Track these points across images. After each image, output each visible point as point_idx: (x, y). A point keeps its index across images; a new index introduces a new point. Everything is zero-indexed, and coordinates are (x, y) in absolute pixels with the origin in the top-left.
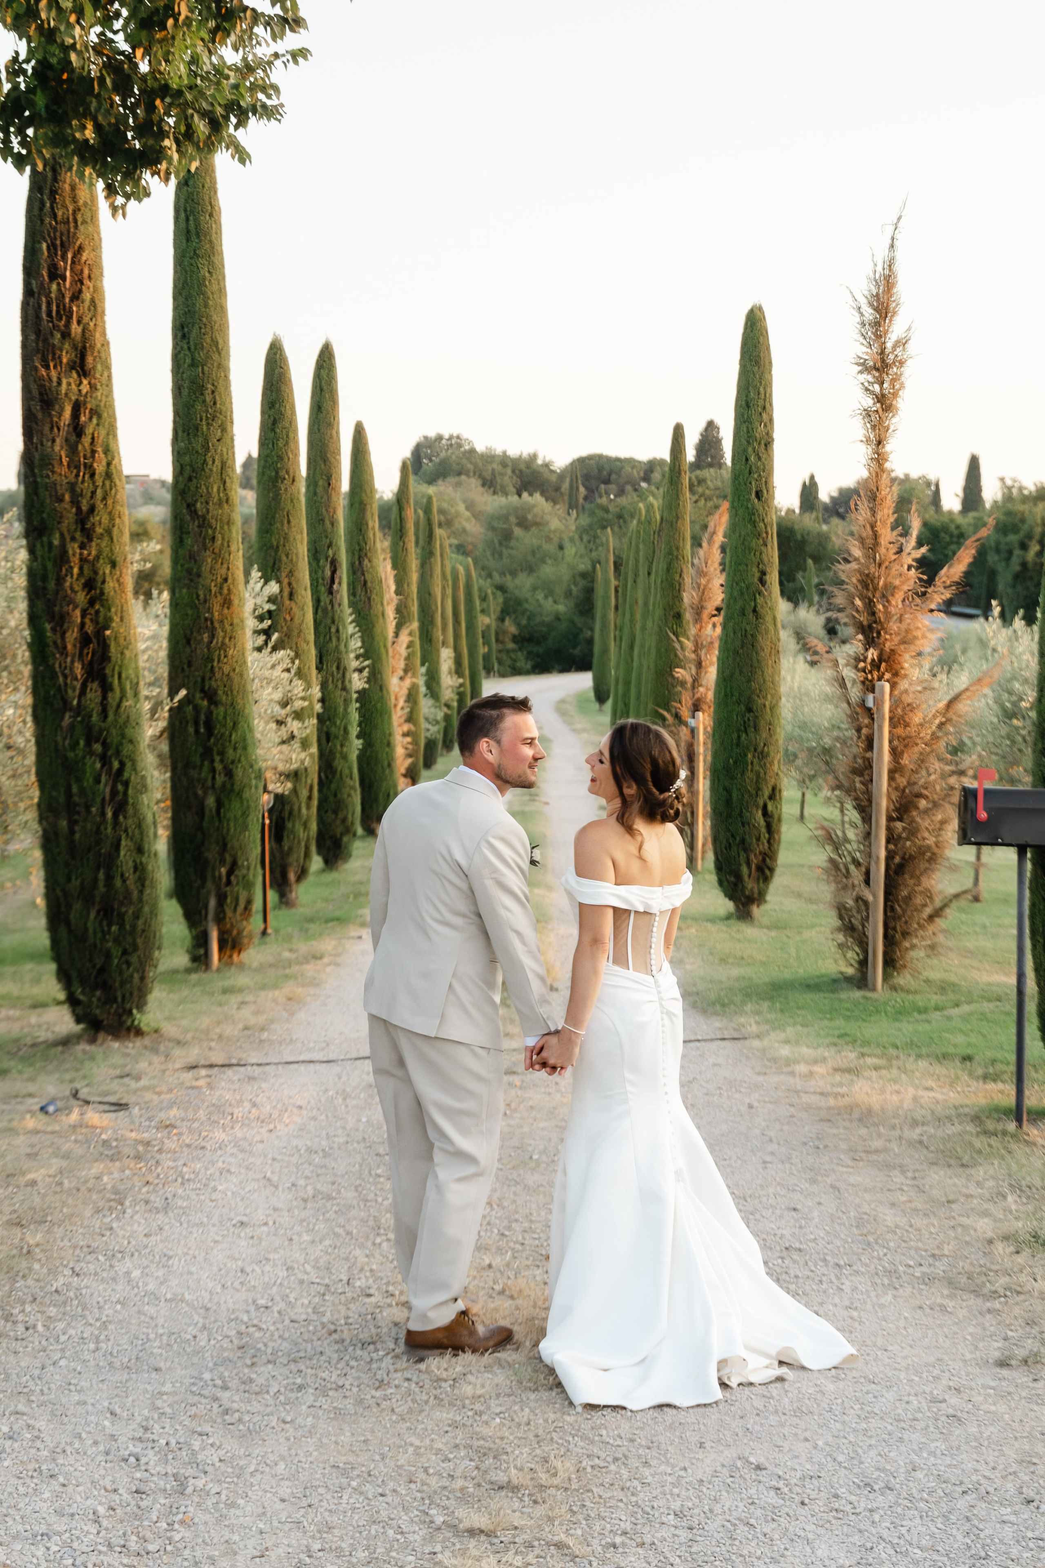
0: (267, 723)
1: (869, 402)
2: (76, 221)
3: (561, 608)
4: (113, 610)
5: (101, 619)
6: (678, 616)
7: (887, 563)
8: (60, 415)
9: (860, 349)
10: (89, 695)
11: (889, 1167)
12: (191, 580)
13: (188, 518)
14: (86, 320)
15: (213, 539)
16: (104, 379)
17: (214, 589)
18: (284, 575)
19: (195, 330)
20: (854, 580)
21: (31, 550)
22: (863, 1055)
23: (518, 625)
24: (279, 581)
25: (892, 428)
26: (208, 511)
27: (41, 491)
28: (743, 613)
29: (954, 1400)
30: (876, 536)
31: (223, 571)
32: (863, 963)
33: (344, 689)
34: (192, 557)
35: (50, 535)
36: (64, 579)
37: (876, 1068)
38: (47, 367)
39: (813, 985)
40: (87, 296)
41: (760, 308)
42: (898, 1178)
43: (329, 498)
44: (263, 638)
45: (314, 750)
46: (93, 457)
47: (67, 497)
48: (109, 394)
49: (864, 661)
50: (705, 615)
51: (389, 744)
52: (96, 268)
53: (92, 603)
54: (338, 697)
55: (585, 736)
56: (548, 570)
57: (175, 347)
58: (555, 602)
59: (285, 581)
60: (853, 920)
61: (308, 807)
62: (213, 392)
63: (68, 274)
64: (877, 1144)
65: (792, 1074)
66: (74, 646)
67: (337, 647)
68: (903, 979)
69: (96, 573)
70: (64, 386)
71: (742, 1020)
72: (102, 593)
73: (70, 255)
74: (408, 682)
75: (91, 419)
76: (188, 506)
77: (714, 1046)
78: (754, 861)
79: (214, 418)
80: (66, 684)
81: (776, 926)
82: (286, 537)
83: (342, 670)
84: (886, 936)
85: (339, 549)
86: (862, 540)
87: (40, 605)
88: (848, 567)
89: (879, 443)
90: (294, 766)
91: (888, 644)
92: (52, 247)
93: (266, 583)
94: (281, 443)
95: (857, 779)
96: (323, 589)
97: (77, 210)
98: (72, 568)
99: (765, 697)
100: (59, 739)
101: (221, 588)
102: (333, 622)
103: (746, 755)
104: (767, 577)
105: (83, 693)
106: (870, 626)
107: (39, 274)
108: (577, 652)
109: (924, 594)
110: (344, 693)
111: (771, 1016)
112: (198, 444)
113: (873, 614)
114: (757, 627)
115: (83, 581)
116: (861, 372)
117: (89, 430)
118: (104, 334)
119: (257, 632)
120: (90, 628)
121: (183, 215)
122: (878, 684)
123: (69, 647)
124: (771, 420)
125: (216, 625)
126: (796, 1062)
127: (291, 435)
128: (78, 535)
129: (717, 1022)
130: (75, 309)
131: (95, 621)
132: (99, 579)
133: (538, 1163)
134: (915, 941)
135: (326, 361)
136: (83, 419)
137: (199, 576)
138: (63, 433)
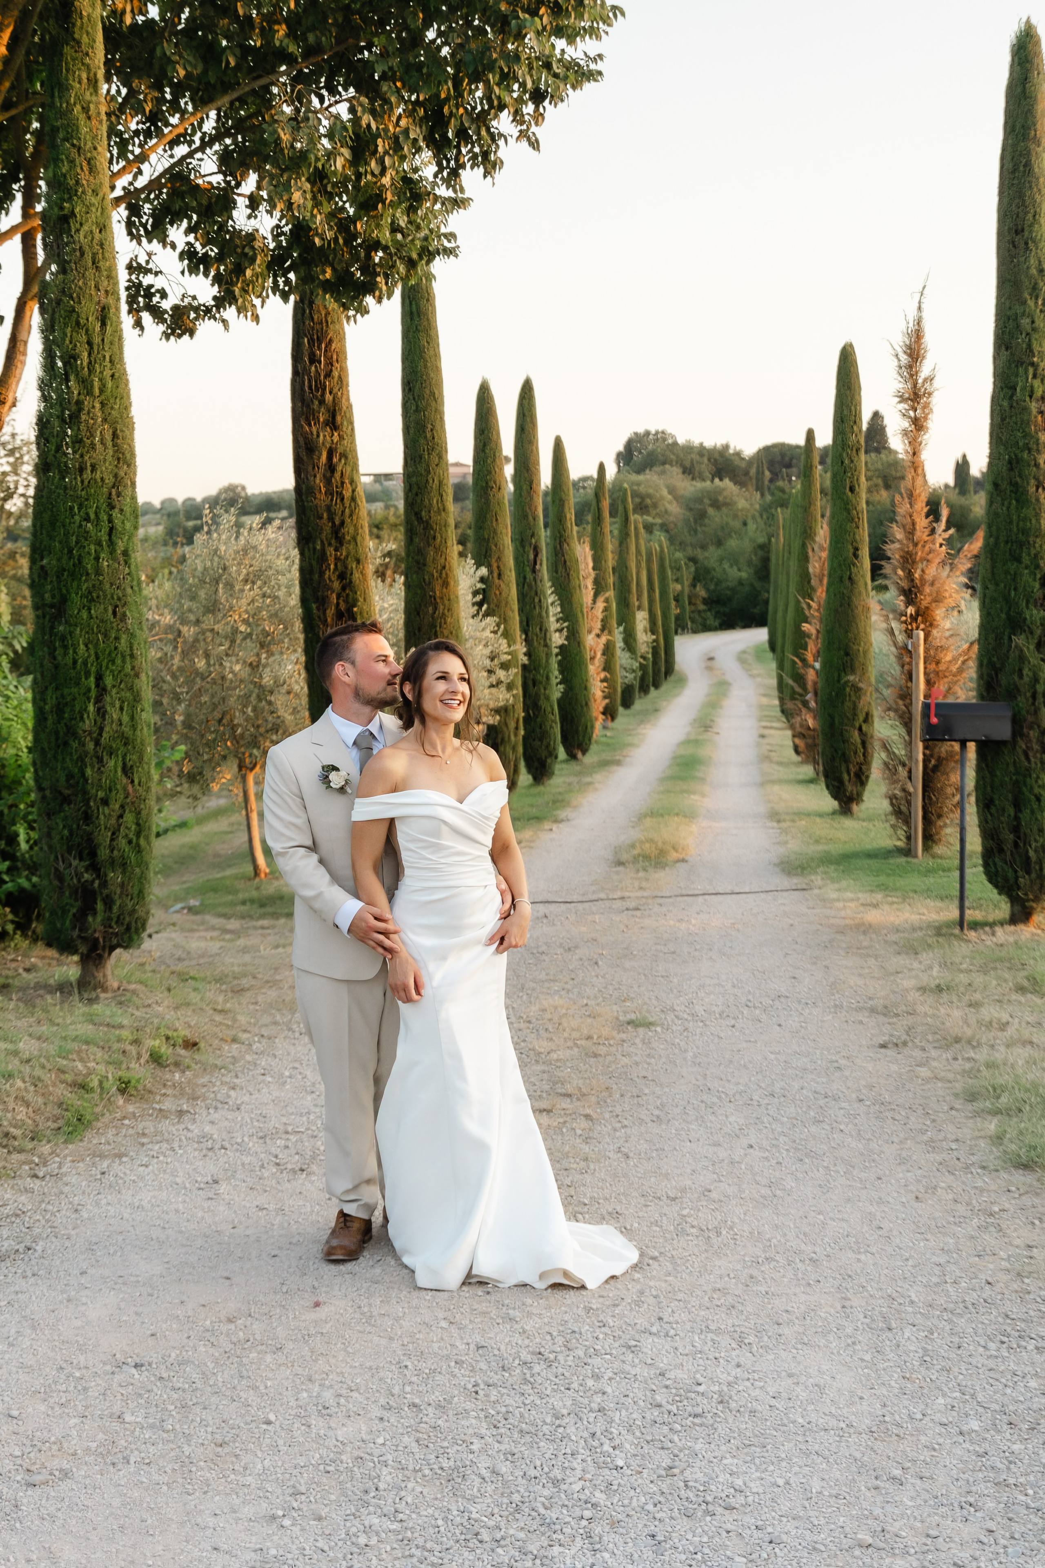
0: (479, 672)
1: (906, 424)
2: (327, 322)
3: (744, 575)
4: (359, 592)
5: (350, 600)
7: (923, 543)
8: (319, 458)
9: (899, 385)
11: (868, 956)
12: (419, 568)
13: (416, 523)
14: (336, 390)
15: (434, 538)
16: (349, 432)
17: (435, 574)
18: (493, 561)
19: (418, 385)
20: (897, 557)
21: (302, 554)
22: (887, 896)
23: (708, 590)
24: (489, 567)
25: (924, 442)
26: (430, 517)
28: (841, 580)
29: (843, 1062)
30: (914, 524)
31: (443, 561)
32: (909, 838)
33: (546, 645)
34: (420, 552)
35: (314, 543)
36: (324, 573)
37: (892, 903)
38: (310, 425)
39: (871, 855)
40: (336, 374)
41: (851, 345)
42: (872, 962)
43: (532, 499)
44: (476, 608)
45: (519, 691)
46: (343, 486)
47: (325, 515)
48: (353, 441)
49: (906, 616)
51: (586, 688)
52: (342, 353)
53: (344, 588)
54: (541, 651)
55: (759, 680)
56: (733, 543)
57: (403, 398)
58: (739, 570)
59: (495, 565)
60: (902, 807)
61: (516, 735)
62: (432, 430)
63: (323, 359)
64: (865, 944)
65: (831, 908)
66: (332, 617)
67: (540, 615)
68: (939, 850)
69: (346, 568)
70: (321, 437)
71: (813, 877)
72: (351, 582)
73: (323, 346)
74: (604, 639)
75: (340, 460)
76: (416, 514)
77: (785, 894)
78: (853, 770)
79: (433, 449)
81: (870, 819)
82: (495, 532)
83: (544, 630)
84: (925, 817)
85: (539, 539)
86: (904, 527)
87: (309, 591)
88: (892, 546)
89: (914, 454)
90: (501, 704)
91: (924, 603)
92: (311, 341)
93: (478, 568)
94: (489, 460)
95: (901, 702)
96: (528, 569)
97: (328, 313)
98: (329, 565)
99: (859, 645)
101: (441, 574)
102: (536, 594)
103: (845, 689)
104: (861, 553)
106: (910, 590)
107: (302, 359)
108: (756, 611)
109: (952, 564)
110: (545, 649)
111: (835, 875)
112: (421, 469)
113: (912, 580)
114: (852, 591)
115: (337, 573)
116: (900, 402)
117: (339, 468)
118: (348, 399)
119: (473, 604)
120: (343, 606)
121: (407, 301)
122: (915, 632)
123: (329, 620)
125: (438, 600)
126: (838, 900)
128: (333, 541)
129: (795, 880)
130: (328, 383)
131: (346, 601)
132: (349, 572)
133: (635, 956)
134: (948, 821)
135: (527, 393)
136: (335, 460)
137: (425, 565)
138: (322, 470)
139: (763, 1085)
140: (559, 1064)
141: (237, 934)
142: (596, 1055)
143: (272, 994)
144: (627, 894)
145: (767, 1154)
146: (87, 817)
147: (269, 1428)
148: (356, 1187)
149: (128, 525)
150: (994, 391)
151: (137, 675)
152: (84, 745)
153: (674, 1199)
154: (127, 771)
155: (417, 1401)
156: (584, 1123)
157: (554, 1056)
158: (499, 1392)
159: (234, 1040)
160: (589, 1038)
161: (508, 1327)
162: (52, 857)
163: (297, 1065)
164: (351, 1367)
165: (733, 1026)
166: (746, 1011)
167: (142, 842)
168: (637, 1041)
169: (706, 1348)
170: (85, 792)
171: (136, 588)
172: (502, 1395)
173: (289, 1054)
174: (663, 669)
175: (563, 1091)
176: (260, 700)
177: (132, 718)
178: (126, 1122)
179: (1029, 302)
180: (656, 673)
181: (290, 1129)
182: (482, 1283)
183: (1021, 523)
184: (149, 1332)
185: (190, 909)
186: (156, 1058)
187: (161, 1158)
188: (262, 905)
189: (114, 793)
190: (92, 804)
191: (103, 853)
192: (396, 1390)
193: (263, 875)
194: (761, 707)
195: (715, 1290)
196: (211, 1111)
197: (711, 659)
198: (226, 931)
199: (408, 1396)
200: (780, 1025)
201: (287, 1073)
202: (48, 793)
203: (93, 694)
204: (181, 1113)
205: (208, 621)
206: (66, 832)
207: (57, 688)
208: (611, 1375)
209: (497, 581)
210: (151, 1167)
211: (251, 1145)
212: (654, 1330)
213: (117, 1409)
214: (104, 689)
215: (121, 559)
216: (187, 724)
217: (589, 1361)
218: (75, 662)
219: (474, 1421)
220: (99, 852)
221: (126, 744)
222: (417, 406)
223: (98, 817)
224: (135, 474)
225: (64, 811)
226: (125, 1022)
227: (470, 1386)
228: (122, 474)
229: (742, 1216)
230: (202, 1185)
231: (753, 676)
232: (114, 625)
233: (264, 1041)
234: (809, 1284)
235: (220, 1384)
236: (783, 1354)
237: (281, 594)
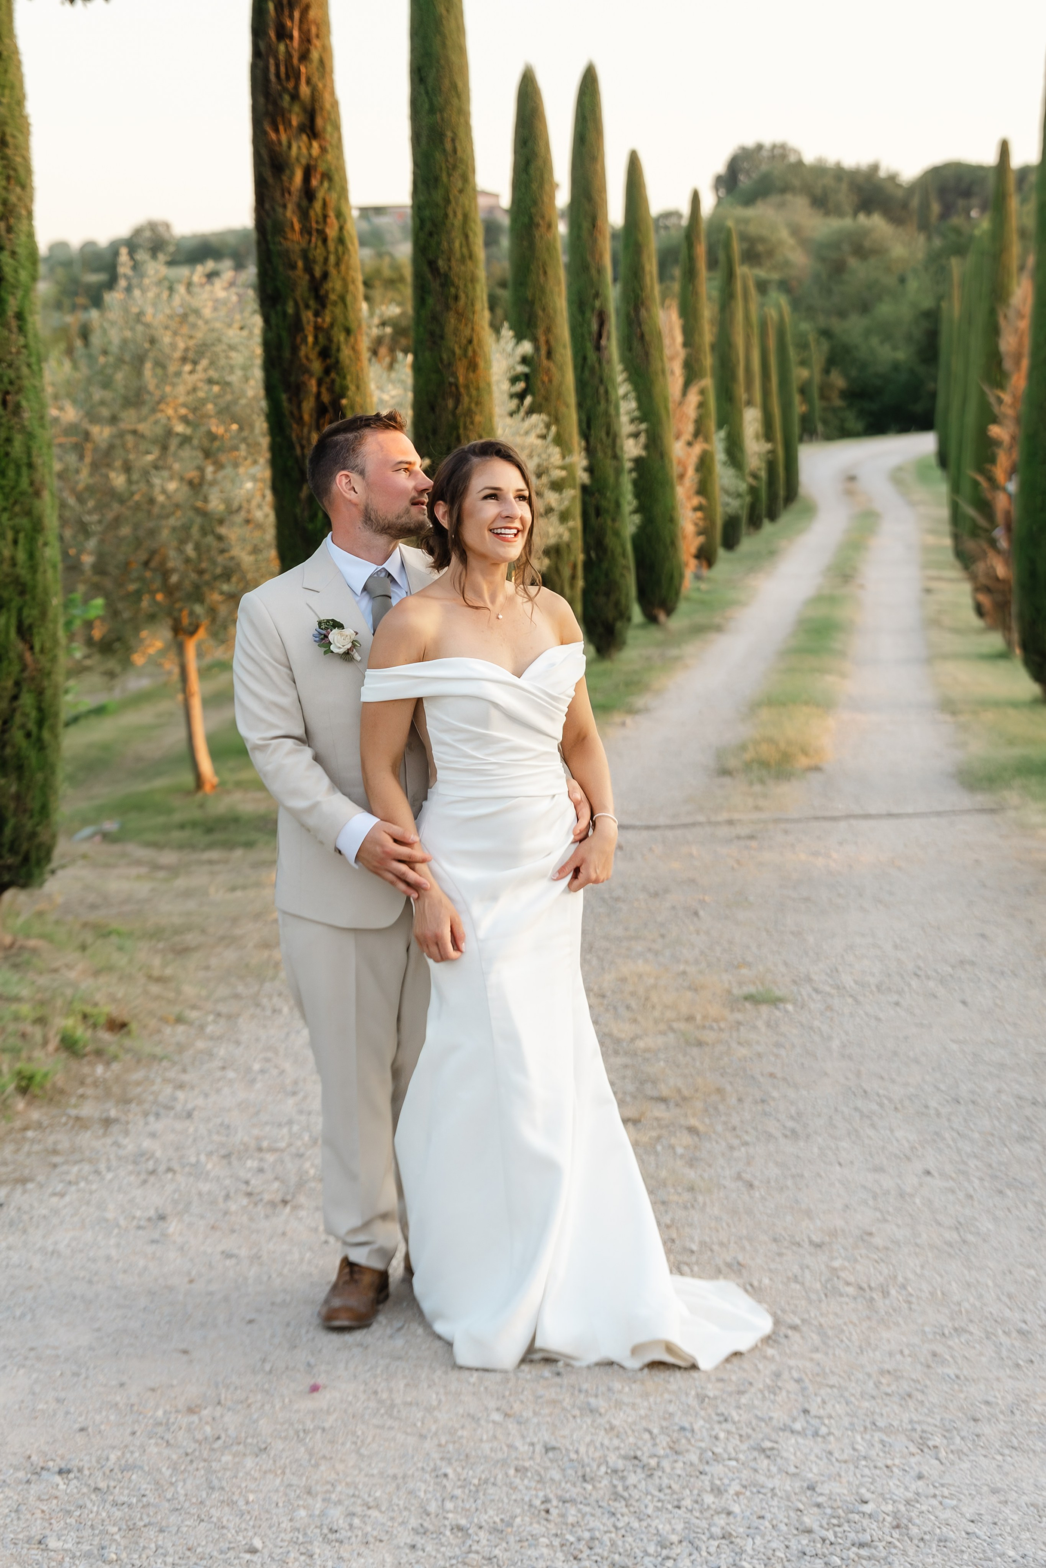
3: (901, 355)
4: (349, 378)
5: (337, 387)
8: (291, 180)
12: (434, 343)
13: (429, 276)
14: (315, 79)
15: (456, 298)
16: (334, 142)
17: (458, 351)
18: (540, 332)
19: (433, 74)
21: (267, 320)
23: (846, 376)
24: (535, 340)
26: (450, 268)
27: (275, 259)
31: (467, 332)
33: (616, 457)
34: (435, 318)
35: (284, 304)
36: (299, 348)
38: (277, 131)
40: (315, 55)
43: (595, 241)
44: (515, 401)
45: (576, 523)
46: (325, 222)
47: (300, 264)
48: (340, 156)
51: (672, 520)
52: (324, 25)
53: (327, 371)
54: (609, 465)
55: (922, 509)
56: (885, 309)
57: (412, 93)
58: (895, 348)
59: (542, 339)
62: (453, 140)
63: (296, 34)
65: (1033, 837)
66: (311, 416)
67: (606, 412)
69: (330, 339)
70: (295, 150)
71: (1005, 794)
72: (337, 362)
73: (297, 14)
74: (697, 449)
75: (322, 183)
76: (430, 263)
77: (966, 817)
79: (455, 167)
82: (543, 290)
83: (612, 435)
85: (606, 299)
87: (276, 374)
90: (552, 541)
92: (279, 7)
93: (518, 342)
94: (534, 186)
96: (589, 346)
98: (306, 337)
100: (298, 510)
101: (465, 351)
102: (601, 381)
107: (266, 34)
108: (919, 408)
110: (614, 463)
111: (1037, 790)
112: (438, 196)
115: (317, 349)
117: (320, 194)
118: (333, 93)
119: (512, 396)
120: (326, 398)
123: (306, 417)
125: (462, 390)
127: (546, 176)
128: (312, 303)
129: (980, 798)
130: (303, 69)
131: (331, 390)
132: (334, 347)
133: (751, 903)
135: (589, 87)
136: (314, 182)
137: (442, 337)
138: (295, 198)
139: (943, 1087)
140: (647, 1055)
141: (174, 871)
142: (700, 1044)
143: (230, 956)
144: (736, 816)
145: (951, 1184)
147: (255, 1558)
148: (366, 1225)
149: (23, 275)
151: (37, 494)
153: (819, 1246)
154: (25, 632)
155: (463, 1522)
156: (687, 1139)
157: (641, 1044)
158: (579, 1511)
159: (180, 1020)
160: (690, 1019)
161: (589, 1421)
163: (270, 1055)
164: (366, 1475)
165: (897, 1004)
166: (914, 983)
167: (46, 735)
168: (760, 1024)
169: (873, 1453)
171: (35, 367)
172: (584, 1515)
173: (258, 1040)
174: (782, 493)
175: (655, 1094)
176: (204, 532)
177: (31, 556)
178: (30, 1134)
180: (773, 497)
181: (265, 1144)
182: (549, 1360)
184: (77, 1426)
185: (107, 837)
186: (69, 1045)
187: (82, 1184)
188: (209, 830)
192: (433, 1507)
193: (207, 788)
194: (927, 549)
195: (882, 1372)
196: (151, 1119)
197: (852, 479)
198: (156, 867)
199: (450, 1515)
200: (964, 1003)
201: (257, 1067)
204: (107, 1122)
205: (129, 419)
208: (738, 1488)
209: (545, 362)
210: (67, 1199)
211: (209, 1166)
212: (798, 1426)
213: (36, 1531)
215: (14, 323)
216: (100, 569)
217: (707, 1468)
219: (545, 1551)
221: (22, 593)
222: (432, 104)
224: (31, 200)
226: (25, 992)
227: (537, 1502)
228: (13, 199)
229: (918, 1270)
230: (142, 1223)
231: (912, 504)
233: (222, 1021)
234: (1018, 1366)
235: (182, 1498)
236: (984, 1462)
237: (235, 378)
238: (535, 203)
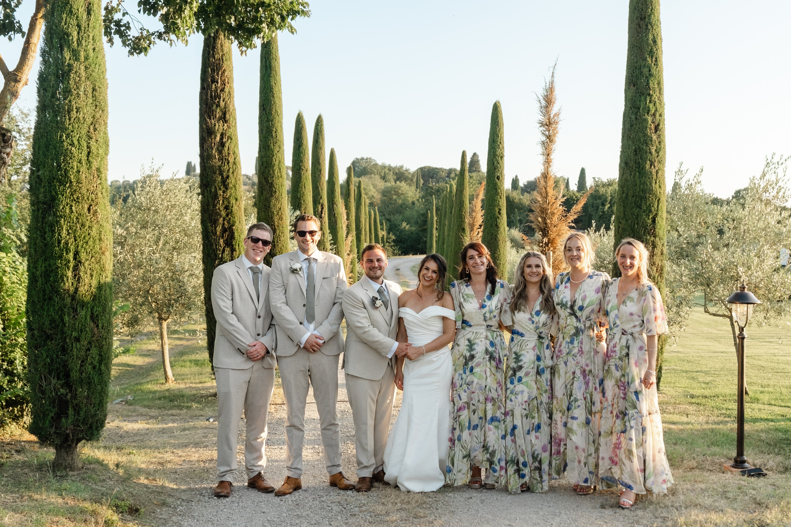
1: (544, 138)
2: (222, 60)
3: (413, 228)
4: (236, 218)
5: (231, 222)
6: (463, 230)
7: (551, 203)
8: (215, 138)
9: (541, 118)
10: (226, 253)
13: (264, 183)
14: (226, 99)
15: (275, 192)
16: (233, 124)
17: (275, 213)
18: (302, 209)
19: (268, 107)
20: (538, 210)
23: (395, 235)
24: (300, 210)
25: (553, 149)
26: (273, 181)
27: (207, 170)
28: (491, 226)
30: (547, 193)
31: (279, 205)
34: (266, 200)
35: (211, 187)
36: (216, 206)
38: (210, 119)
40: (227, 90)
41: (499, 102)
43: (320, 178)
46: (229, 156)
47: (218, 172)
48: (235, 130)
49: (542, 243)
50: (475, 228)
52: (230, 79)
53: (227, 215)
57: (260, 114)
58: (411, 226)
62: (276, 132)
63: (219, 81)
66: (220, 233)
69: (229, 202)
70: (217, 127)
72: (232, 211)
73: (220, 74)
74: (351, 256)
75: (227, 140)
76: (265, 178)
79: (276, 143)
80: (216, 248)
82: (303, 194)
85: (324, 200)
86: (541, 194)
87: (206, 215)
88: (535, 205)
89: (548, 155)
91: (552, 236)
93: (295, 211)
94: (301, 154)
98: (219, 201)
99: (501, 260)
101: (279, 212)
104: (501, 211)
105: (223, 251)
106: (545, 229)
107: (207, 81)
108: (420, 247)
109: (566, 216)
112: (269, 153)
113: (546, 224)
114: (497, 232)
115: (224, 206)
116: (541, 126)
117: (227, 145)
118: (233, 105)
120: (226, 226)
122: (547, 252)
123: (218, 233)
124: (503, 148)
125: (276, 227)
127: (305, 152)
128: (222, 187)
130: (222, 95)
131: (228, 222)
132: (231, 205)
135: (319, 123)
136: (224, 140)
137: (269, 207)
138: (216, 146)
141: (157, 419)
146: (64, 350)
149: (101, 151)
150: (625, 110)
151: (103, 253)
152: (63, 300)
154: (94, 318)
159: (164, 504)
162: (38, 377)
170: (63, 333)
179: (648, 59)
183: (642, 186)
185: (127, 402)
188: (171, 400)
189: (84, 333)
190: (68, 341)
191: (74, 375)
193: (170, 381)
197: (398, 270)
198: (150, 417)
202: (36, 332)
203: (72, 265)
206: (48, 360)
207: (45, 260)
214: (80, 262)
215: (95, 174)
218: (59, 242)
220: (72, 374)
222: (268, 118)
223: (71, 350)
225: (48, 345)
228: (98, 116)
232: (89, 218)
233: (184, 504)
238: (302, 161)
